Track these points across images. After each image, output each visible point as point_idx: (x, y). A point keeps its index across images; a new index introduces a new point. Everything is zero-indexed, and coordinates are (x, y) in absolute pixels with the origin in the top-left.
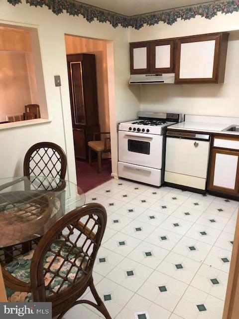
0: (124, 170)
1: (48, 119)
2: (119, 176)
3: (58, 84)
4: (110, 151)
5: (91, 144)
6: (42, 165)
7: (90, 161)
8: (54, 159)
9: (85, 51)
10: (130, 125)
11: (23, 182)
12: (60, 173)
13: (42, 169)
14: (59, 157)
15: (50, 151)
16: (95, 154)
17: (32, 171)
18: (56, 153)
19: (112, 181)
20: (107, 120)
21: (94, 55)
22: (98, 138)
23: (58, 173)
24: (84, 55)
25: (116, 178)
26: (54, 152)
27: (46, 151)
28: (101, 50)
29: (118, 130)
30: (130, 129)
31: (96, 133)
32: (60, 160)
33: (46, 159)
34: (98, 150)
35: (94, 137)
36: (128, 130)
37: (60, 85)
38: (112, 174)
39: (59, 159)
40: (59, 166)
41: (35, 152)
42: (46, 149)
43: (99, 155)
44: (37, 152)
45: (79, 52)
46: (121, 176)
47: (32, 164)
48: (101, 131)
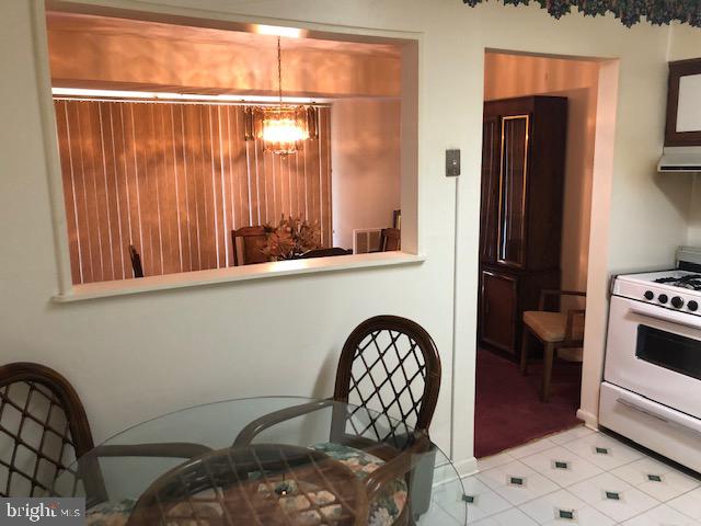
0: (617, 410)
1: (416, 254)
2: (601, 423)
3: (453, 169)
4: (582, 346)
5: (533, 319)
6: (379, 374)
7: (523, 361)
8: (411, 366)
9: (542, 90)
10: (647, 283)
11: (330, 409)
12: (418, 408)
13: (378, 385)
14: (422, 363)
15: (404, 342)
16: (537, 346)
17: (356, 384)
18: (417, 349)
19: (578, 431)
20: (582, 259)
21: (566, 98)
22: (552, 306)
23: (415, 405)
24: (538, 99)
25: (592, 426)
26: (413, 347)
27: (394, 340)
28: (583, 86)
29: (610, 294)
30: (649, 295)
31: (550, 292)
32: (424, 371)
33: (391, 360)
34: (547, 339)
35: (542, 299)
36: (642, 298)
37: (458, 173)
38: (581, 412)
39: (421, 368)
40: (419, 387)
41: (369, 337)
42: (395, 334)
43: (549, 351)
44: (374, 337)
45: (528, 92)
46: (608, 427)
47: (358, 368)
48: (565, 287)
